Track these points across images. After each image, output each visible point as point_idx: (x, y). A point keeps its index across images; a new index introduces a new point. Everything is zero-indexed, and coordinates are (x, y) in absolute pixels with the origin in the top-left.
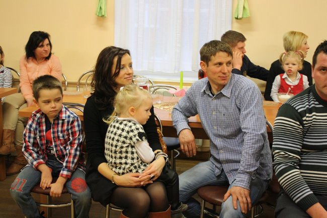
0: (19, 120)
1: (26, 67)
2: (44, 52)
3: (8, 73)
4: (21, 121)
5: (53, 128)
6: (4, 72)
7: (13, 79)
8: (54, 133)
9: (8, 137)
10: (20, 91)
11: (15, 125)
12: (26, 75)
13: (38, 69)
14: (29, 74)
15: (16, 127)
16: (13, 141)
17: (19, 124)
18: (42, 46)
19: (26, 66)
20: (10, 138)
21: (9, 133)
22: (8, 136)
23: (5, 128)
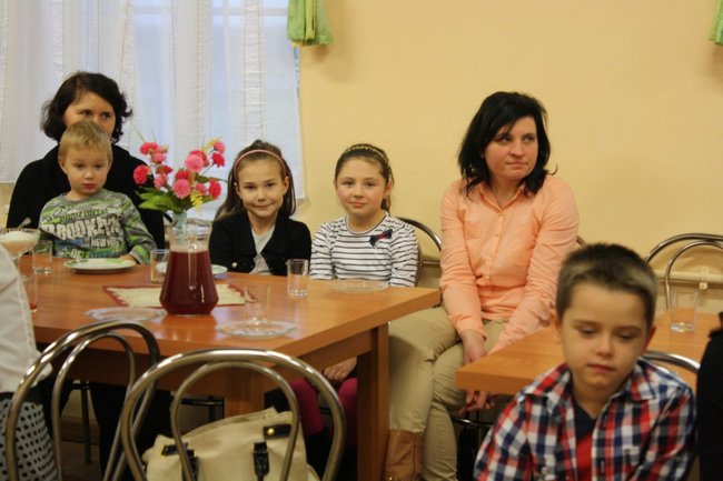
0: (434, 400)
1: (463, 222)
2: (510, 159)
3: (405, 239)
4: (443, 403)
5: (602, 428)
6: (394, 236)
7: (419, 259)
8: (602, 443)
9: (404, 457)
10: (440, 303)
11: (424, 419)
12: (463, 248)
13: (499, 229)
14: (470, 243)
15: (427, 423)
16: (418, 470)
17: (435, 412)
18: (508, 138)
19: (461, 216)
20: (409, 461)
21: (406, 442)
22: (403, 452)
23: (393, 426)
